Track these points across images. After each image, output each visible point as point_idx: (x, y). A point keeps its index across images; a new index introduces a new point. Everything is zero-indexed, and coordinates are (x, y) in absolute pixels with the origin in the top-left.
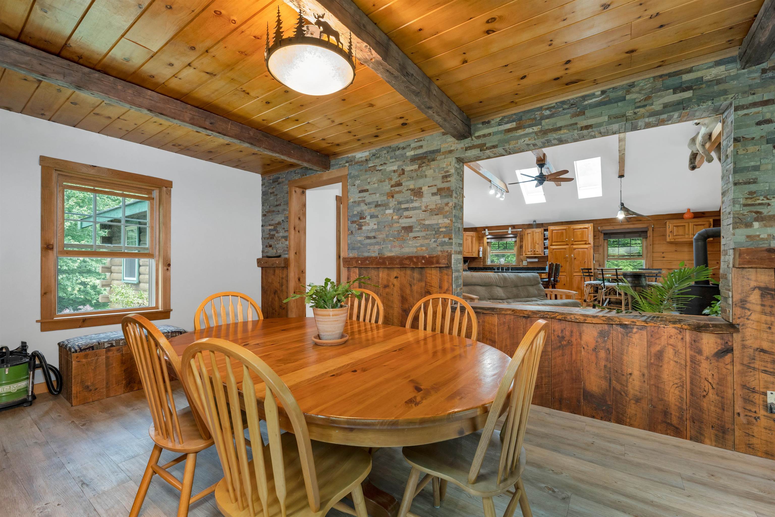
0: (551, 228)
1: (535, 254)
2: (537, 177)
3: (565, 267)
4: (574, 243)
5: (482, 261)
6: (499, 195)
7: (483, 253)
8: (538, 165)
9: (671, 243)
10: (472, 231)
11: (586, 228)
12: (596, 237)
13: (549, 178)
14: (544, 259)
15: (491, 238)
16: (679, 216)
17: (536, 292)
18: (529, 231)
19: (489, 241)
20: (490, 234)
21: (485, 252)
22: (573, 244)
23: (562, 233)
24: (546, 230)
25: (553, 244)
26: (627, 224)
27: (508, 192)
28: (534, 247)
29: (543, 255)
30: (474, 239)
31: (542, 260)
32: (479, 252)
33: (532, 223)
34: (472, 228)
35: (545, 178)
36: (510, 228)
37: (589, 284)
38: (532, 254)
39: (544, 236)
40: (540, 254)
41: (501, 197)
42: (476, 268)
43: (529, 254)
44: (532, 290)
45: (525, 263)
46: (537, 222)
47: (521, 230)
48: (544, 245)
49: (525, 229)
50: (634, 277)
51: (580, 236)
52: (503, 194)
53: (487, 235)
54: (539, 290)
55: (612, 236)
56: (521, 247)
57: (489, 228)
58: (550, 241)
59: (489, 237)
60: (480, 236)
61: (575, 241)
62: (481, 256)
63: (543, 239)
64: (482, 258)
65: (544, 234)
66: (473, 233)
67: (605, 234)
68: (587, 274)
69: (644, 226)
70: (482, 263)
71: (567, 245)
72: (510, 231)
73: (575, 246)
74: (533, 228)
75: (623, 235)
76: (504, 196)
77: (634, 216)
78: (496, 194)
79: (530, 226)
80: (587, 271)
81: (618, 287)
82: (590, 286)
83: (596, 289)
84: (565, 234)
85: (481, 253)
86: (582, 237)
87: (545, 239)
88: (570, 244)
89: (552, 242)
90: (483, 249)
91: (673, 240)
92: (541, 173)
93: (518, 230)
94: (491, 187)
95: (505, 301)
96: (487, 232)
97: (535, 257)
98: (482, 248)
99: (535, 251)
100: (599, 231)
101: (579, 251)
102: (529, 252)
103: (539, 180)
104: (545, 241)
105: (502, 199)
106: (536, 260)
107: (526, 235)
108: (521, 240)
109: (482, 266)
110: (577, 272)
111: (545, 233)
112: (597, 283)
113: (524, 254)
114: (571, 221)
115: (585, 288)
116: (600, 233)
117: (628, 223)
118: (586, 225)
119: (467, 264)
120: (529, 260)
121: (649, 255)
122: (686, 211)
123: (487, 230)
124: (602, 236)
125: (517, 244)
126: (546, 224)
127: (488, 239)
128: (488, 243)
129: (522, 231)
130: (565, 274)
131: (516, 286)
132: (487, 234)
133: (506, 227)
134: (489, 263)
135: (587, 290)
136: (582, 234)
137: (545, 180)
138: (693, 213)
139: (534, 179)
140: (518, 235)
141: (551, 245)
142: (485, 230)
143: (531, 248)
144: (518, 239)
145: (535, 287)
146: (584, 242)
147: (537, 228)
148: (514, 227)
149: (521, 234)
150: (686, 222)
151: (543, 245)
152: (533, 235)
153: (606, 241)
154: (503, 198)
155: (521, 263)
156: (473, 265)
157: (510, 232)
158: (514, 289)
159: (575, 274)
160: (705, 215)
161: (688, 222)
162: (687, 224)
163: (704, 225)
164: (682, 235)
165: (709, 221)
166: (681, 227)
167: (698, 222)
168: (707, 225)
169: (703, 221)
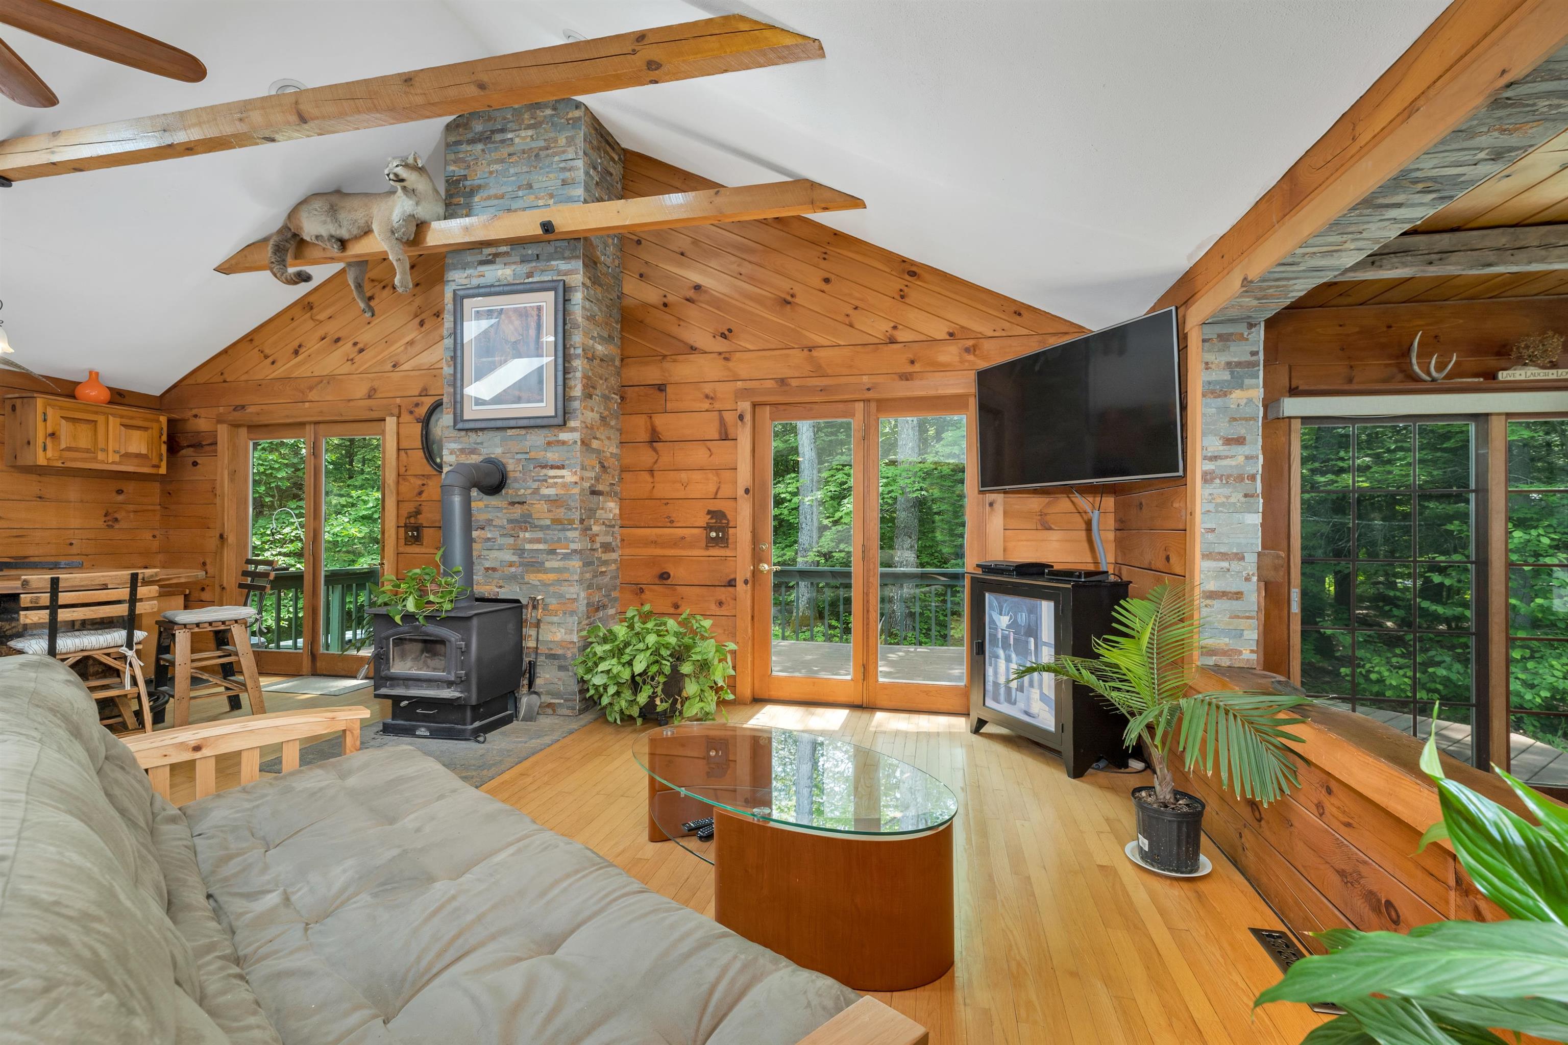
91: (54, 462)
150: (95, 414)
160: (125, 401)
161: (104, 414)
162: (101, 419)
163: (145, 429)
164: (87, 451)
165: (158, 421)
166: (84, 427)
167: (132, 418)
168: (156, 433)
169: (145, 420)
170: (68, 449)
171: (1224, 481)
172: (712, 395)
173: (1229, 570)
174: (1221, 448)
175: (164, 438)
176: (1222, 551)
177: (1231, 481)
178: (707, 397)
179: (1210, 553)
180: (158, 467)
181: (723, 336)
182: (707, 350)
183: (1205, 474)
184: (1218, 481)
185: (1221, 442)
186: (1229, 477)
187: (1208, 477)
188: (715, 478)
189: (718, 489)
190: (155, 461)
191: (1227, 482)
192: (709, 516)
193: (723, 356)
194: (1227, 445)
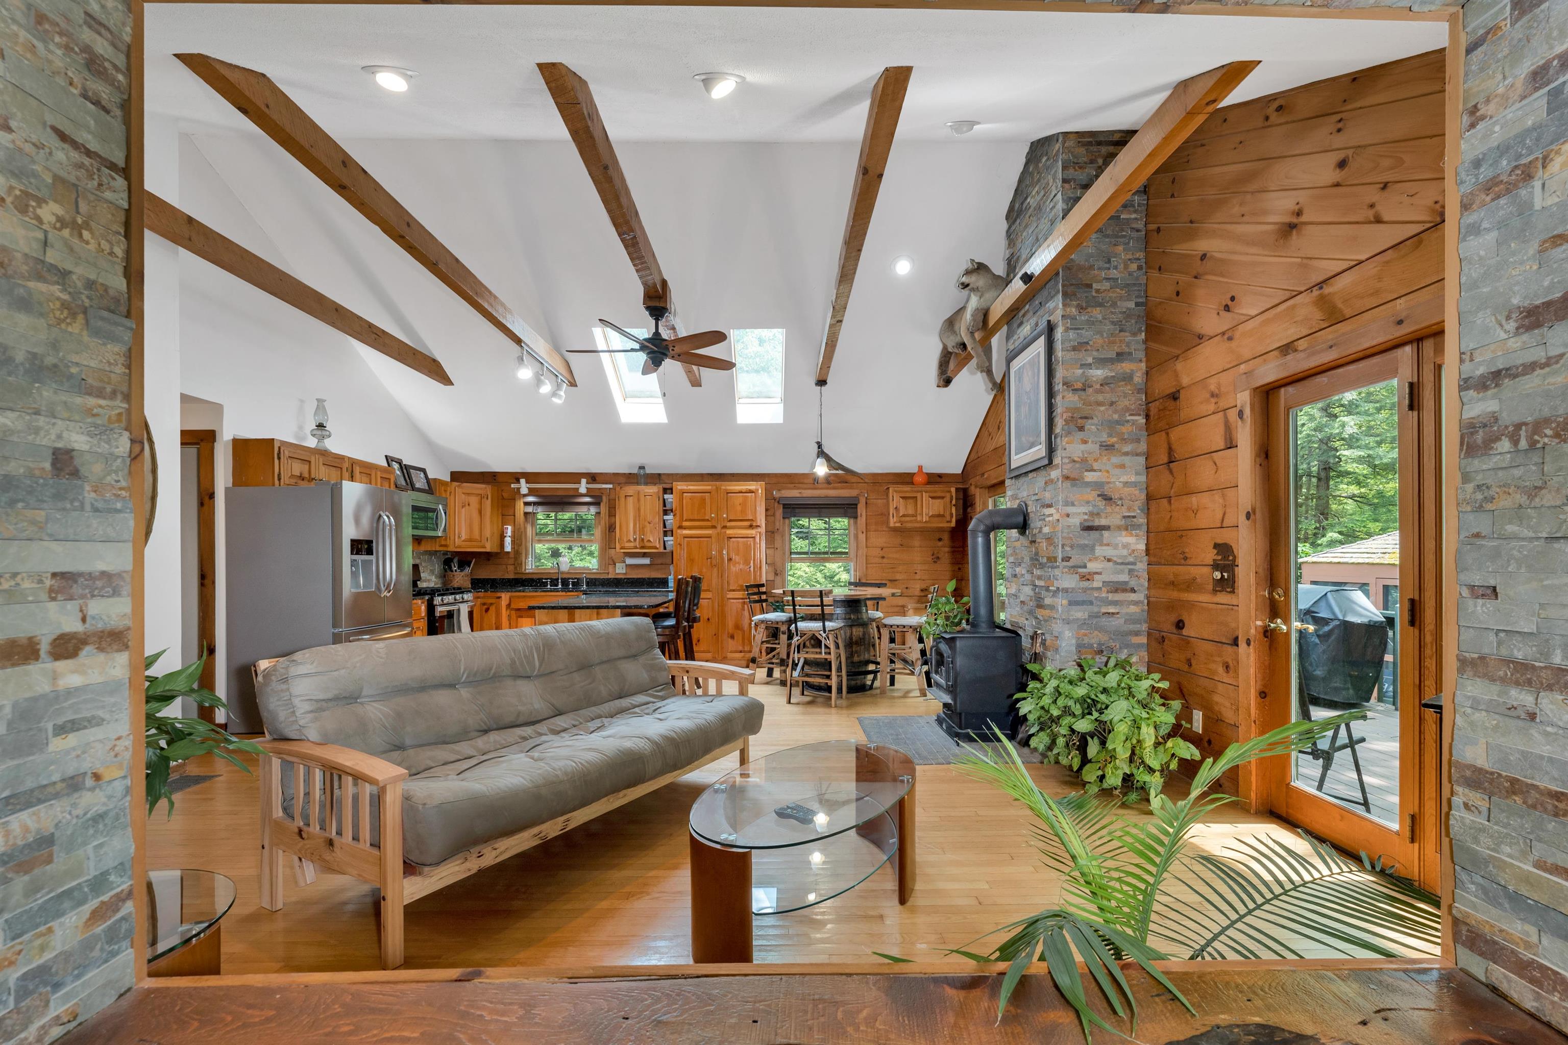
0: (679, 486)
1: (643, 547)
2: (645, 340)
3: (710, 581)
4: (729, 524)
5: (511, 561)
6: (546, 388)
7: (513, 542)
8: (648, 308)
9: (895, 530)
10: (483, 483)
11: (751, 492)
12: (769, 513)
13: (677, 349)
14: (664, 558)
15: (535, 504)
16: (905, 479)
17: (645, 675)
18: (631, 490)
19: (530, 509)
20: (532, 492)
21: (518, 540)
22: (725, 527)
23: (704, 499)
24: (668, 490)
25: (685, 524)
26: (827, 489)
27: (573, 384)
28: (642, 530)
29: (662, 550)
30: (489, 502)
31: (659, 561)
32: (502, 537)
33: (635, 471)
34: (482, 474)
35: (667, 348)
36: (584, 481)
37: (762, 621)
38: (636, 547)
39: (665, 506)
40: (656, 548)
41: (554, 394)
42: (494, 580)
43: (631, 547)
44: (634, 671)
45: (620, 570)
46: (648, 471)
47: (611, 486)
48: (665, 526)
49: (619, 484)
50: (849, 606)
51: (739, 508)
52: (559, 387)
53: (525, 495)
54: (654, 668)
55: (797, 510)
56: (611, 528)
57: (531, 477)
58: (678, 517)
59: (531, 499)
60: (505, 495)
61: (730, 521)
62: (508, 548)
63: (662, 513)
64: (512, 555)
65: (664, 500)
66: (483, 486)
67: (786, 506)
68: (756, 597)
69: (852, 493)
70: (511, 568)
71: (714, 527)
72: (583, 487)
73: (729, 532)
74: (638, 483)
75: (816, 510)
76: (562, 393)
77: (840, 472)
78: (538, 382)
79: (631, 479)
80: (756, 590)
81: (825, 632)
82: (763, 626)
83: (774, 632)
84: (708, 501)
85: (508, 540)
86: (743, 511)
87: (666, 512)
88: (719, 527)
89: (682, 520)
90: (513, 532)
91: (898, 525)
92: (657, 333)
93: (604, 486)
94: (521, 359)
95: (542, 727)
96: (524, 487)
97: (644, 555)
98: (510, 528)
99: (643, 540)
100: (775, 499)
101: (738, 542)
102: (629, 541)
103: (651, 353)
104: (666, 517)
105: (556, 400)
106: (646, 561)
107: (623, 499)
108: (612, 513)
109: (511, 576)
110: (734, 591)
111: (666, 496)
112: (778, 619)
113: (618, 546)
114: (721, 474)
115: (753, 631)
116: (776, 504)
117: (826, 486)
118: (752, 486)
119: (468, 570)
120: (630, 561)
121: (860, 552)
122: (915, 470)
123: (523, 481)
124: (779, 512)
125: (603, 522)
126: (668, 475)
127: (526, 504)
128: (526, 514)
129: (614, 489)
130: (709, 595)
131: (585, 667)
132: (524, 490)
133: (575, 477)
134: (530, 566)
135: (760, 635)
136: (744, 504)
137: (666, 355)
138: (927, 474)
139: (637, 346)
140: (604, 499)
141: (680, 527)
142: (518, 481)
143: (635, 533)
144: (604, 508)
145: (642, 659)
146: (747, 524)
147: (646, 484)
148: (593, 478)
149: (612, 497)
150: (918, 492)
151: (662, 525)
152: (639, 500)
153: (787, 521)
154: (560, 397)
155: (611, 568)
156: (485, 573)
157: (583, 490)
158: (577, 677)
159: (731, 595)
160: (943, 480)
161: (921, 492)
162: (919, 495)
163: (943, 498)
164: (913, 516)
165: (950, 492)
166: (911, 501)
167: (935, 492)
168: (948, 499)
169: (943, 491)
170: (904, 516)
171: (1523, 444)
172: (1217, 391)
173: (1532, 716)
174: (1514, 343)
175: (954, 502)
176: (1519, 655)
177: (1546, 438)
178: (1213, 395)
179: (1482, 658)
180: (950, 522)
181: (1227, 308)
182: (1212, 334)
183: (1469, 429)
184: (1505, 445)
185: (1511, 326)
186: (1538, 427)
187: (1479, 437)
188: (1221, 501)
189: (1224, 514)
190: (948, 518)
191: (1533, 444)
192: (1215, 551)
193: (1226, 336)
194: (1529, 328)
